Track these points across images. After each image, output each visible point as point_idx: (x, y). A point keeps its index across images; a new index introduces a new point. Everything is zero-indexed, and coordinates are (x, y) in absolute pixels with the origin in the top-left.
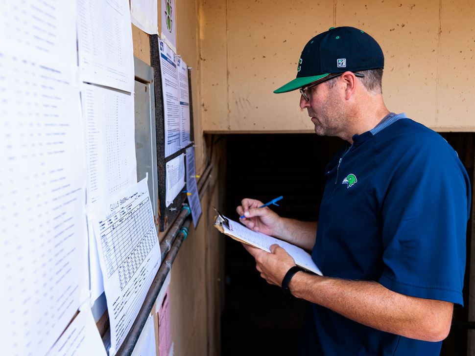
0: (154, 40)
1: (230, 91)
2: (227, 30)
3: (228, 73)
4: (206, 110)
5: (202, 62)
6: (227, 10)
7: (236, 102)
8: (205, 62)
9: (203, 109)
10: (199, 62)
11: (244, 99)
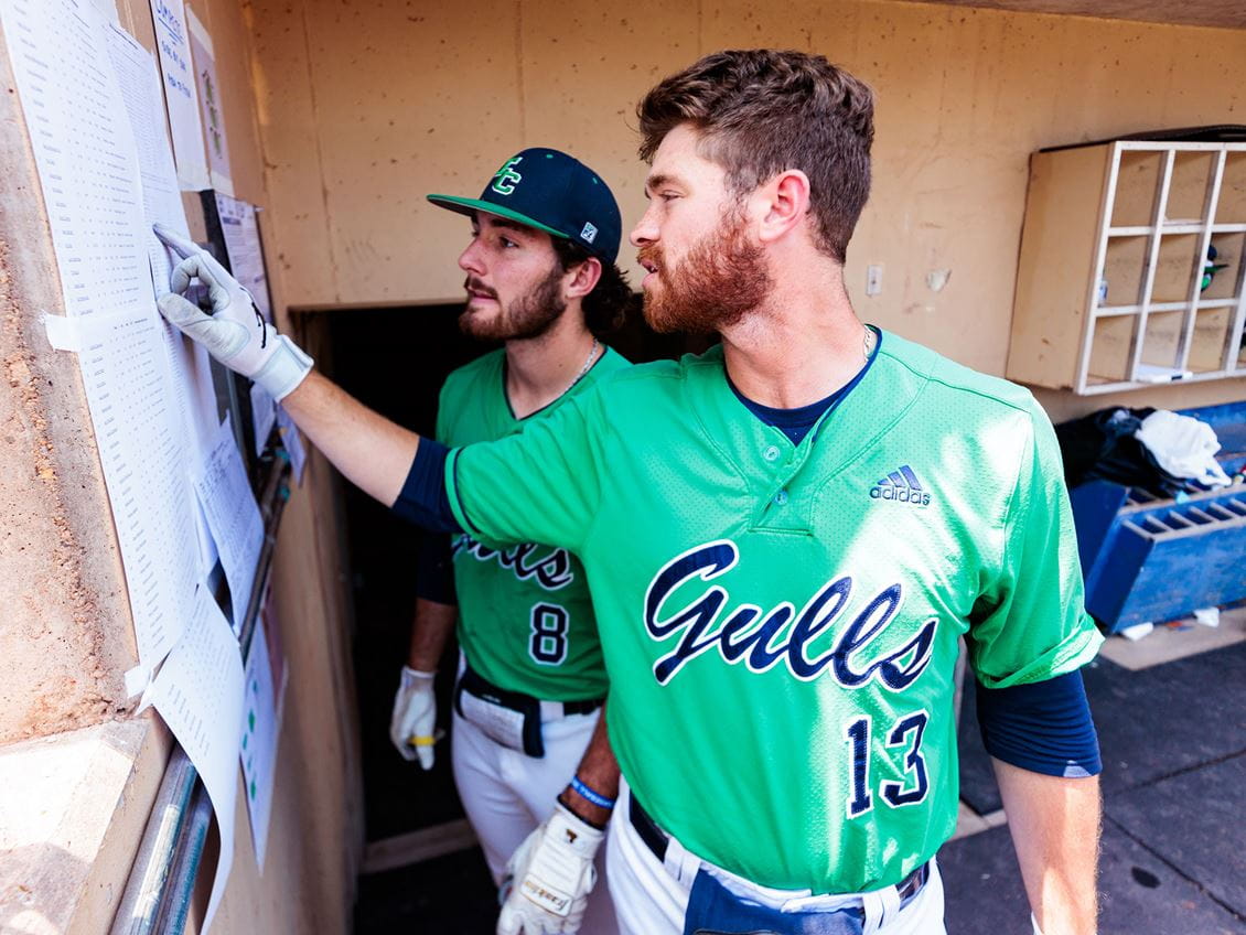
0: (208, 198)
1: (333, 229)
2: (314, 107)
3: (325, 193)
4: (288, 267)
5: (269, 172)
6: (310, 65)
7: (348, 250)
8: (277, 170)
9: (282, 266)
10: (264, 175)
11: (361, 243)
